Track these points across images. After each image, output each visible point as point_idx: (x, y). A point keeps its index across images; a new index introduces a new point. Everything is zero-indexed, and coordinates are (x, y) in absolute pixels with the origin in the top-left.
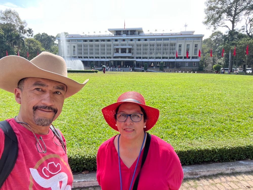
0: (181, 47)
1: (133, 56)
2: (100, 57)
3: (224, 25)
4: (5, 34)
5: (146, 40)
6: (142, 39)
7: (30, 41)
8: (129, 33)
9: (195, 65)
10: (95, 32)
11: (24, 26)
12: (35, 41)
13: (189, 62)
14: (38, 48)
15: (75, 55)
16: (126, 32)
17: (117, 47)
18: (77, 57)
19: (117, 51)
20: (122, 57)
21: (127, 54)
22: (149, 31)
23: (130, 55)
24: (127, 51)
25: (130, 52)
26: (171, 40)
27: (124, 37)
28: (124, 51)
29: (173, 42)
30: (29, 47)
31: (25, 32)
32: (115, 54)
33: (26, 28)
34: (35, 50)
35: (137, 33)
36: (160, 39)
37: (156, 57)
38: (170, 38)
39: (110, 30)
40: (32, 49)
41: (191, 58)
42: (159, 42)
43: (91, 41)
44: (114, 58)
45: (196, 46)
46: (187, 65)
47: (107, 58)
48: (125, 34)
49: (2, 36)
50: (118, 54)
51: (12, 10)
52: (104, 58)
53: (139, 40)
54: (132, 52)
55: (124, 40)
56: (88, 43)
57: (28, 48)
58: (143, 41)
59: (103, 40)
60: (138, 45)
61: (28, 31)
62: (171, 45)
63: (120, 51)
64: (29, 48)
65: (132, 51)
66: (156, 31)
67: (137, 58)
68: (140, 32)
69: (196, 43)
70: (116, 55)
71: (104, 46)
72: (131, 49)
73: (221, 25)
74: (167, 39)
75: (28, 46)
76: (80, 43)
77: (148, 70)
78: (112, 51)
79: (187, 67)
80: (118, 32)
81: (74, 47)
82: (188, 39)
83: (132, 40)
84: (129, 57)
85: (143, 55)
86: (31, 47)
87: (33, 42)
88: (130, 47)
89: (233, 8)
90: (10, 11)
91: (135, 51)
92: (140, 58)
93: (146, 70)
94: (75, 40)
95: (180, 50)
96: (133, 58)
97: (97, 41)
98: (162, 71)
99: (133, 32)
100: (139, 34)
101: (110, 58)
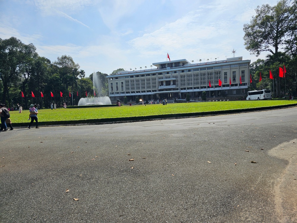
0: (226, 74)
1: (177, 88)
2: (146, 91)
3: (267, 49)
4: (61, 77)
5: (189, 70)
6: (185, 70)
7: (83, 81)
8: (174, 65)
9: (244, 92)
10: (141, 68)
11: (77, 68)
12: (87, 81)
13: (237, 90)
14: (89, 87)
15: (123, 90)
16: (171, 65)
17: (162, 80)
18: (125, 92)
19: (162, 83)
20: (166, 90)
21: (171, 87)
22: (193, 61)
23: (174, 87)
24: (172, 83)
25: (174, 84)
26: (216, 69)
27: (168, 69)
28: (168, 83)
29: (217, 70)
30: (82, 86)
31: (78, 74)
32: (159, 87)
33: (79, 70)
34: (87, 89)
35: (181, 64)
36: (204, 69)
37: (201, 87)
38: (214, 66)
39: (154, 64)
40: (84, 88)
41: (238, 85)
42: (203, 71)
43: (137, 76)
44: (160, 90)
45: (243, 73)
46: (235, 92)
47: (153, 91)
48: (169, 67)
49: (58, 79)
50: (163, 87)
51: (67, 56)
52: (150, 91)
53: (183, 71)
54: (176, 84)
55: (168, 73)
56: (135, 78)
57: (80, 87)
58: (187, 72)
59: (149, 75)
60: (182, 77)
61: (80, 72)
62: (216, 73)
63: (164, 84)
64: (82, 88)
65: (176, 82)
66: (200, 60)
67: (182, 89)
68: (184, 63)
69: (243, 69)
70: (161, 88)
71: (149, 80)
72: (176, 80)
73: (265, 48)
74: (211, 68)
75: (80, 86)
76: (127, 79)
77: (190, 100)
78: (157, 84)
79: (235, 94)
80: (163, 66)
81: (122, 83)
82: (233, 66)
83: (175, 72)
84: (174, 89)
85: (188, 85)
86: (83, 86)
87: (86, 82)
88: (174, 79)
89: (275, 30)
90: (66, 56)
91: (179, 83)
92: (185, 89)
93: (188, 101)
94: (123, 77)
95: (226, 78)
96: (177, 89)
97: (143, 75)
98: (204, 101)
99: (177, 64)
100: (183, 66)
101: (156, 91)
